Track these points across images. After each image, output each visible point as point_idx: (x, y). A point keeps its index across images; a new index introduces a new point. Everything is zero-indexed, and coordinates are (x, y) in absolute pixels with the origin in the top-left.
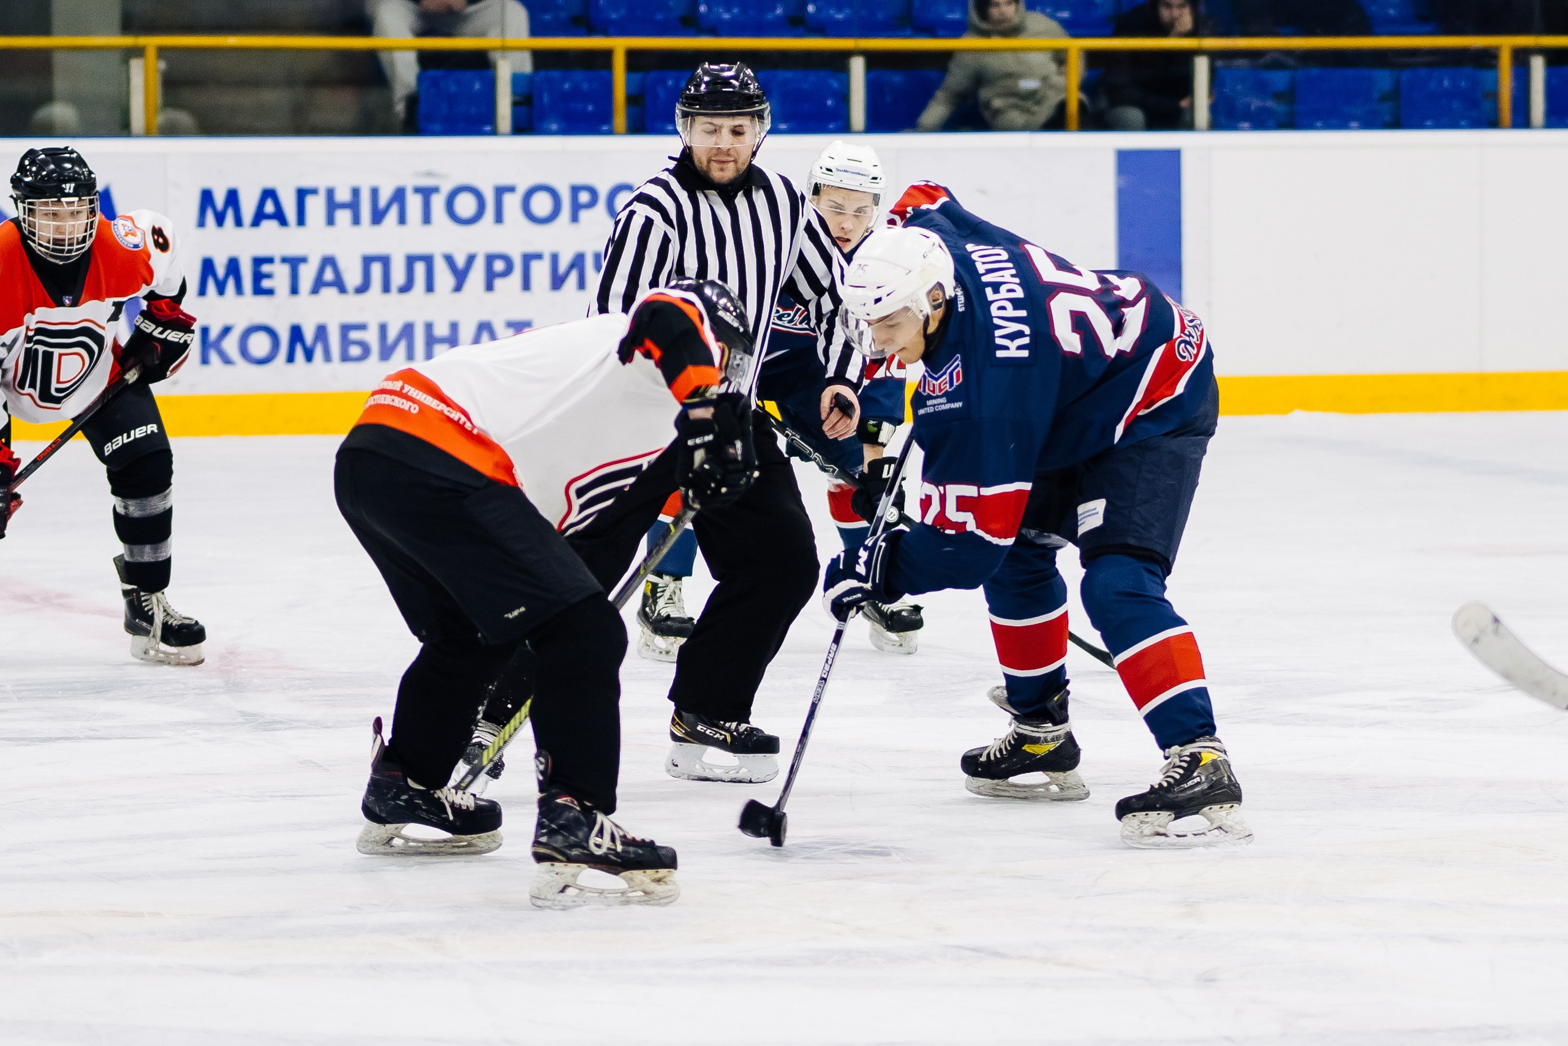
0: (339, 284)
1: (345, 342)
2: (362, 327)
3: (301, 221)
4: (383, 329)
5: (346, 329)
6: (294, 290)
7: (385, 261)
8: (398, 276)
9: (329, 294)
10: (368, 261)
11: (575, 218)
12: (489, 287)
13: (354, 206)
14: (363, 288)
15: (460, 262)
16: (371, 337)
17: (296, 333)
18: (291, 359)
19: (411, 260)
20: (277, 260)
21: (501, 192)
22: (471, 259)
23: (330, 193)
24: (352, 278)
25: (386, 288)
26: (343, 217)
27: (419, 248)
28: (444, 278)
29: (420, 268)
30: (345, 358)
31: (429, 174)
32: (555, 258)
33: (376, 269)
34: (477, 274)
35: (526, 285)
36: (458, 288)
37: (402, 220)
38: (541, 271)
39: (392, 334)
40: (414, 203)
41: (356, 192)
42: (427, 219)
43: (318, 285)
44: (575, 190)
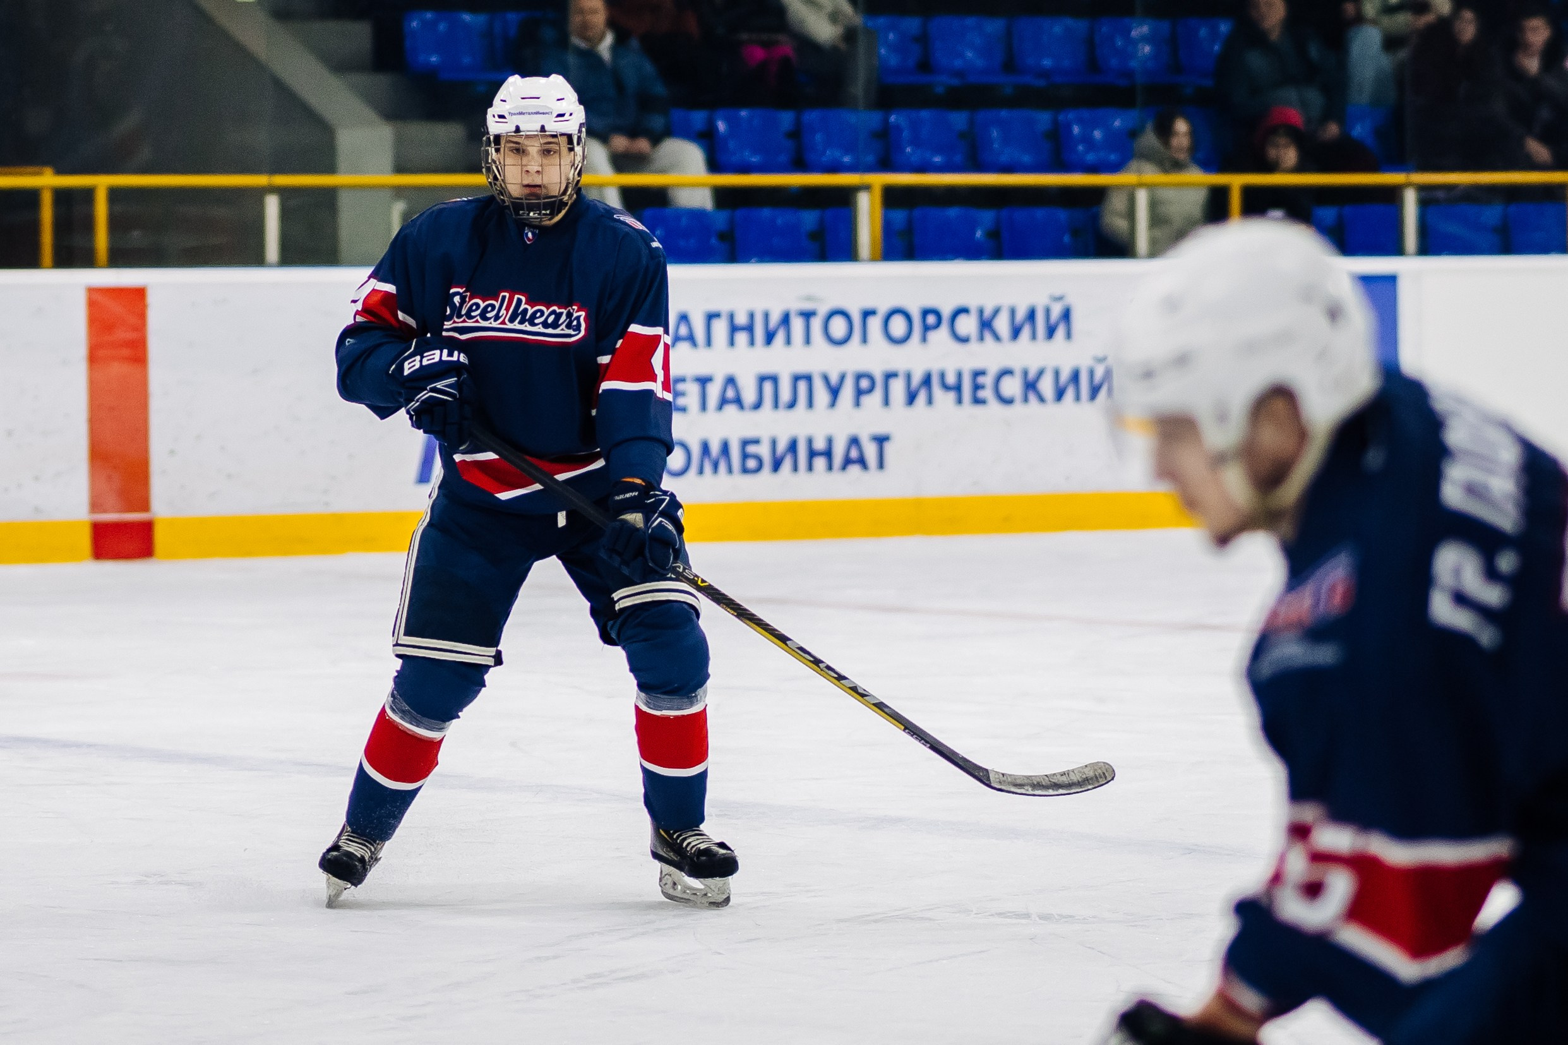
0: (738, 401)
1: (745, 456)
2: (756, 442)
3: (709, 342)
4: (774, 443)
5: (745, 443)
6: (704, 407)
7: (774, 379)
8: (785, 395)
9: (731, 410)
10: (762, 379)
11: (924, 339)
12: (857, 404)
13: (750, 328)
14: (758, 405)
15: (834, 379)
16: (764, 450)
17: (705, 448)
18: (701, 471)
19: (796, 378)
20: (688, 379)
21: (867, 314)
22: (842, 378)
23: (731, 317)
24: (749, 396)
25: (776, 405)
26: (742, 338)
27: (802, 369)
28: (822, 395)
29: (802, 386)
30: (745, 470)
31: (809, 298)
32: (908, 377)
33: (768, 387)
34: (847, 392)
35: (886, 402)
36: (833, 404)
37: (788, 341)
38: (898, 388)
39: (781, 447)
40: (797, 324)
41: (752, 316)
42: (808, 340)
43: (723, 402)
44: (925, 313)
